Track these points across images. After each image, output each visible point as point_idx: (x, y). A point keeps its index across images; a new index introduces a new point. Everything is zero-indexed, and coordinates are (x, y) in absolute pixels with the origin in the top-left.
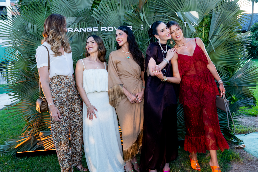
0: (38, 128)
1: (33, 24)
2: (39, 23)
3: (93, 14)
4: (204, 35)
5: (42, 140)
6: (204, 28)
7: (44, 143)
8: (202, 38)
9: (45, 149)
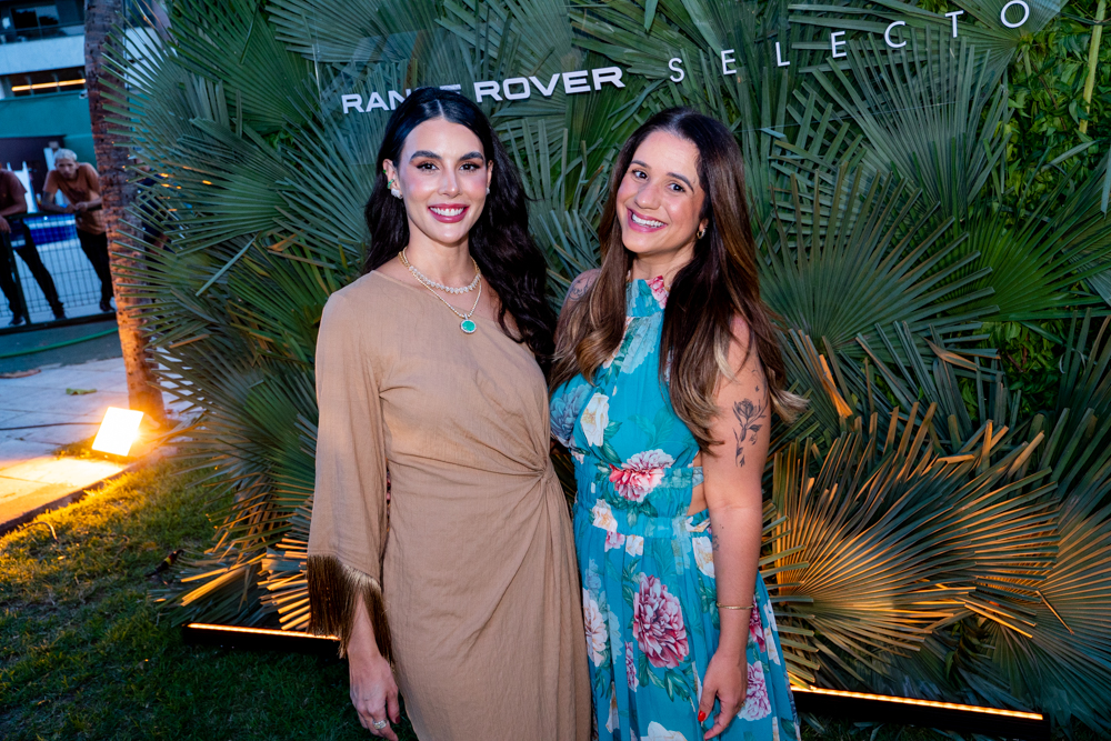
0: (268, 535)
1: (214, 84)
2: (234, 77)
3: (445, 15)
4: (1098, 77)
5: (270, 588)
6: (1098, 31)
7: (279, 601)
8: (1082, 99)
9: (283, 628)
